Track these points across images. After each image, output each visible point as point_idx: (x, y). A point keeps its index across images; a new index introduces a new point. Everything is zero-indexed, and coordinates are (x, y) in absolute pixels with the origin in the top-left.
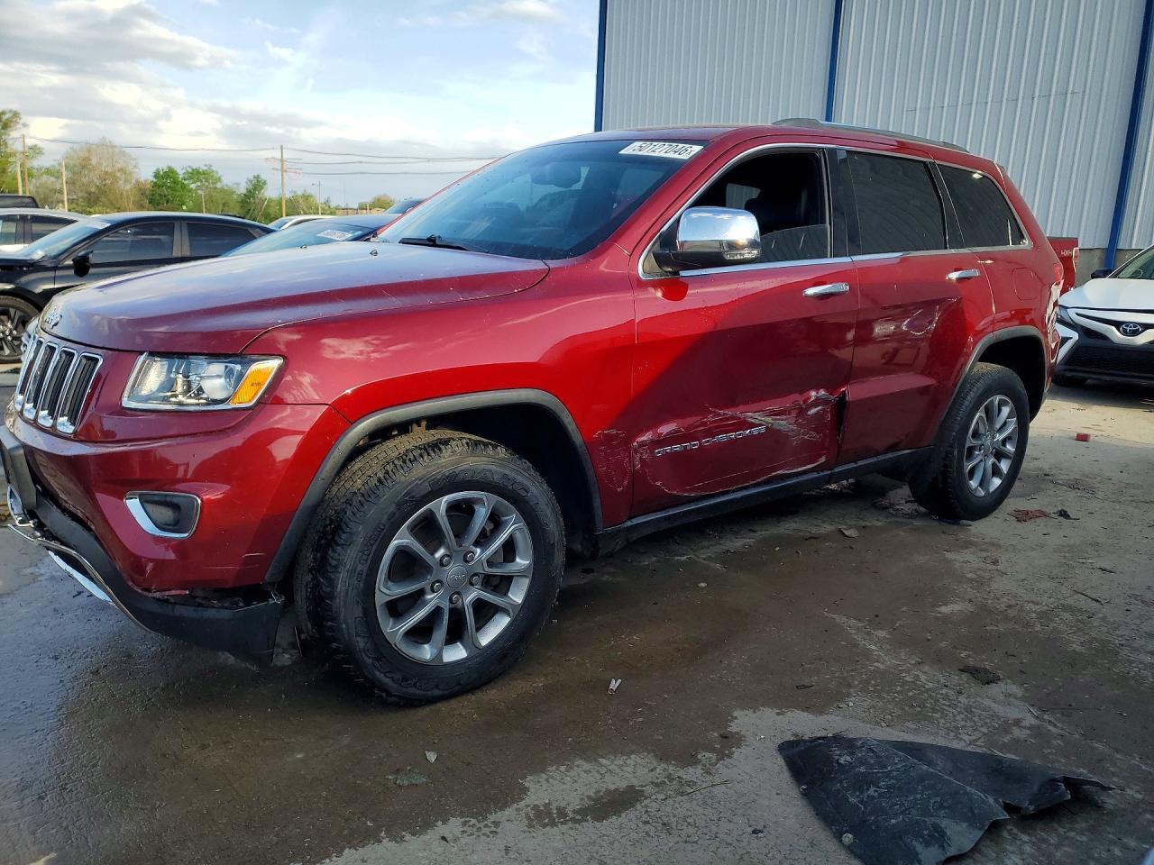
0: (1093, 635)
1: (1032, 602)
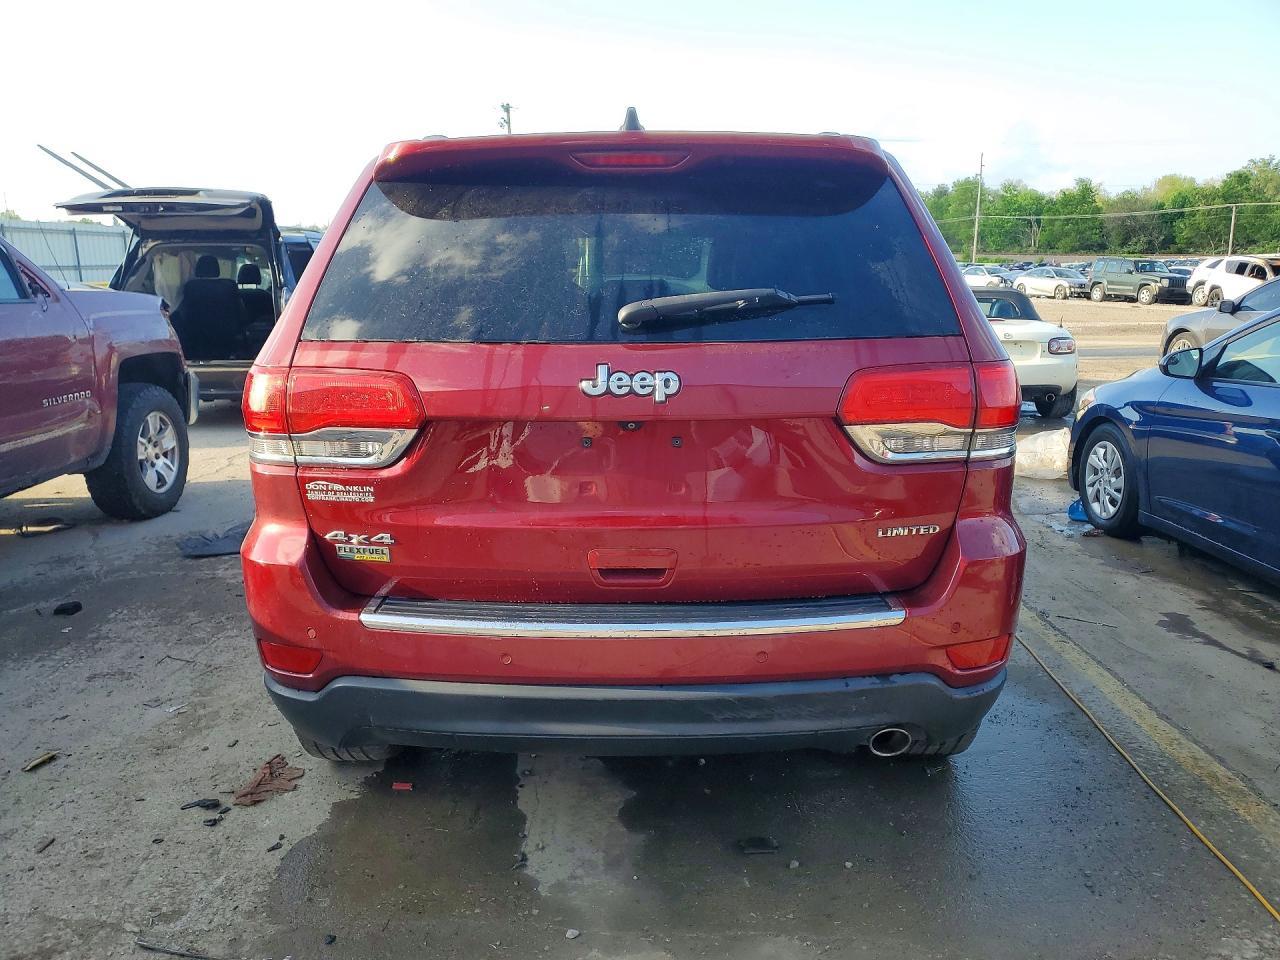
0: (178, 627)
1: (232, 637)
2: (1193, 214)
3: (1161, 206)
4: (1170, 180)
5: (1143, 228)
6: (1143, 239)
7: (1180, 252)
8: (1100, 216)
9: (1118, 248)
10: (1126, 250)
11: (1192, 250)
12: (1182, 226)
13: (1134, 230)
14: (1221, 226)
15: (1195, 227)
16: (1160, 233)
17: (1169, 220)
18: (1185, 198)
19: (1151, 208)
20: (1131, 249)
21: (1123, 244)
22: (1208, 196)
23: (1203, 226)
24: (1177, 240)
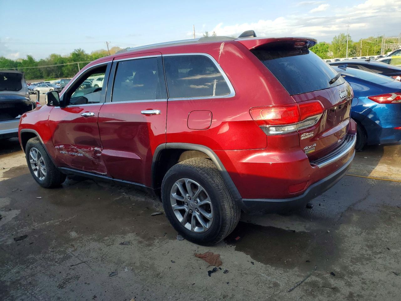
2: (67, 66)
3: (56, 64)
4: (54, 56)
5: (53, 70)
6: (54, 74)
7: (66, 77)
8: (39, 67)
9: (47, 77)
10: (50, 77)
11: (69, 76)
12: (64, 69)
13: (50, 71)
14: (75, 69)
15: (68, 69)
16: (59, 72)
17: (60, 68)
18: (62, 61)
19: (53, 64)
20: (51, 77)
21: (48, 75)
22: (70, 60)
23: (71, 69)
24: (64, 73)
